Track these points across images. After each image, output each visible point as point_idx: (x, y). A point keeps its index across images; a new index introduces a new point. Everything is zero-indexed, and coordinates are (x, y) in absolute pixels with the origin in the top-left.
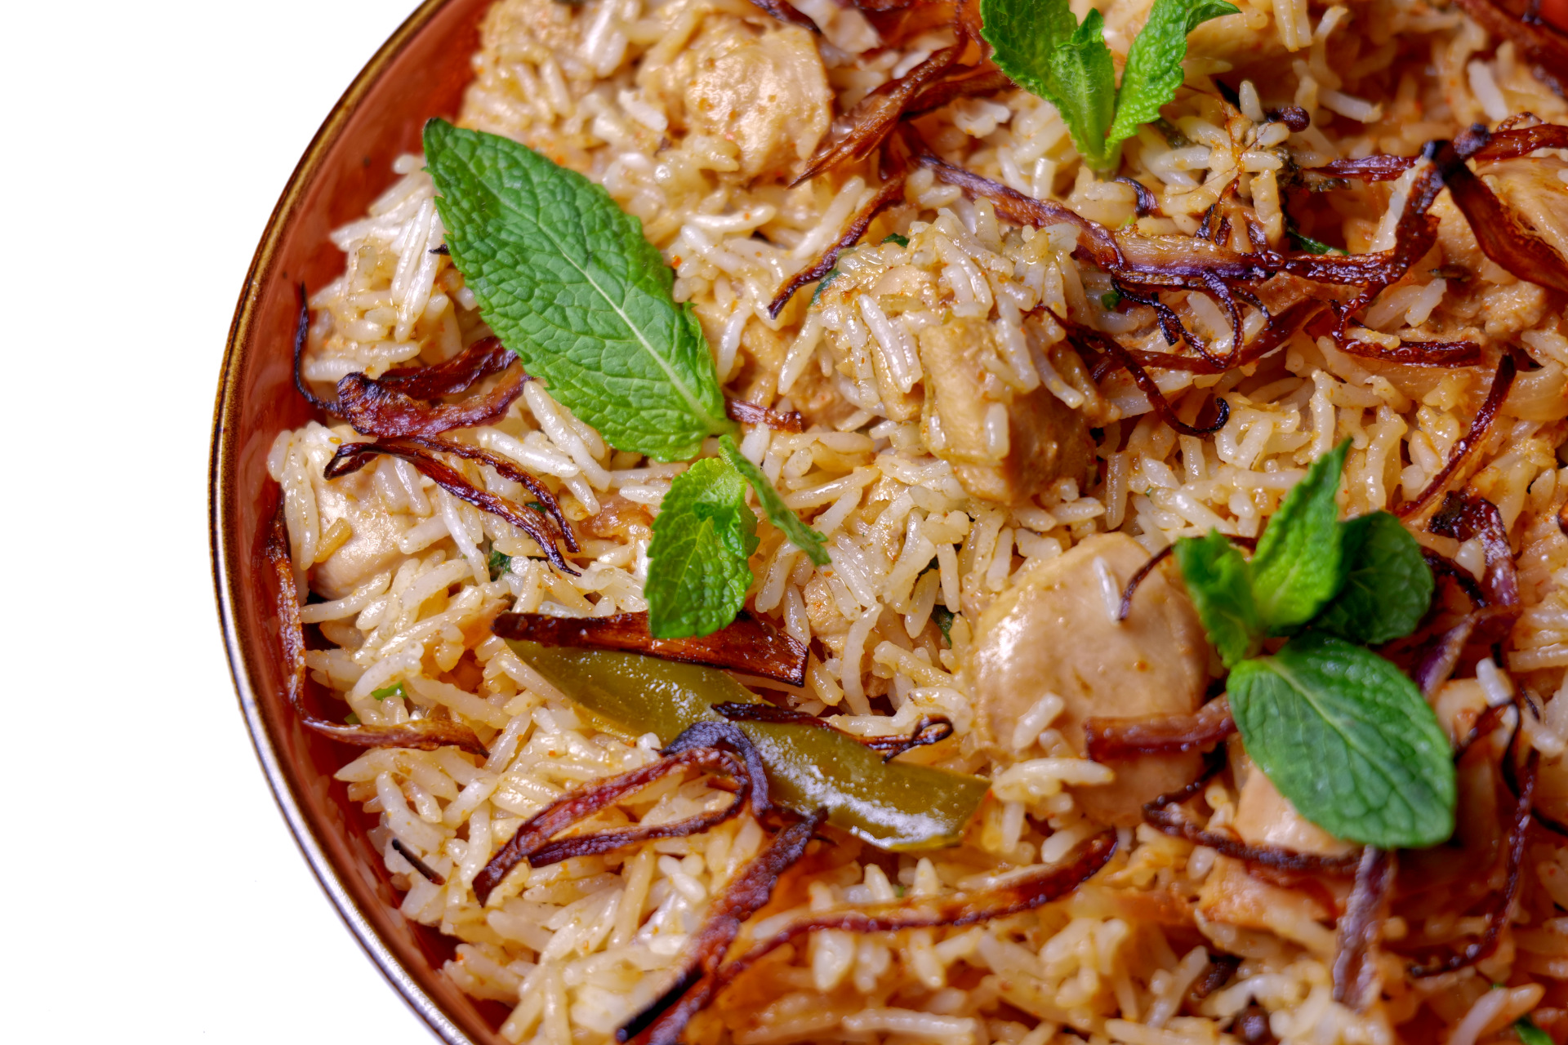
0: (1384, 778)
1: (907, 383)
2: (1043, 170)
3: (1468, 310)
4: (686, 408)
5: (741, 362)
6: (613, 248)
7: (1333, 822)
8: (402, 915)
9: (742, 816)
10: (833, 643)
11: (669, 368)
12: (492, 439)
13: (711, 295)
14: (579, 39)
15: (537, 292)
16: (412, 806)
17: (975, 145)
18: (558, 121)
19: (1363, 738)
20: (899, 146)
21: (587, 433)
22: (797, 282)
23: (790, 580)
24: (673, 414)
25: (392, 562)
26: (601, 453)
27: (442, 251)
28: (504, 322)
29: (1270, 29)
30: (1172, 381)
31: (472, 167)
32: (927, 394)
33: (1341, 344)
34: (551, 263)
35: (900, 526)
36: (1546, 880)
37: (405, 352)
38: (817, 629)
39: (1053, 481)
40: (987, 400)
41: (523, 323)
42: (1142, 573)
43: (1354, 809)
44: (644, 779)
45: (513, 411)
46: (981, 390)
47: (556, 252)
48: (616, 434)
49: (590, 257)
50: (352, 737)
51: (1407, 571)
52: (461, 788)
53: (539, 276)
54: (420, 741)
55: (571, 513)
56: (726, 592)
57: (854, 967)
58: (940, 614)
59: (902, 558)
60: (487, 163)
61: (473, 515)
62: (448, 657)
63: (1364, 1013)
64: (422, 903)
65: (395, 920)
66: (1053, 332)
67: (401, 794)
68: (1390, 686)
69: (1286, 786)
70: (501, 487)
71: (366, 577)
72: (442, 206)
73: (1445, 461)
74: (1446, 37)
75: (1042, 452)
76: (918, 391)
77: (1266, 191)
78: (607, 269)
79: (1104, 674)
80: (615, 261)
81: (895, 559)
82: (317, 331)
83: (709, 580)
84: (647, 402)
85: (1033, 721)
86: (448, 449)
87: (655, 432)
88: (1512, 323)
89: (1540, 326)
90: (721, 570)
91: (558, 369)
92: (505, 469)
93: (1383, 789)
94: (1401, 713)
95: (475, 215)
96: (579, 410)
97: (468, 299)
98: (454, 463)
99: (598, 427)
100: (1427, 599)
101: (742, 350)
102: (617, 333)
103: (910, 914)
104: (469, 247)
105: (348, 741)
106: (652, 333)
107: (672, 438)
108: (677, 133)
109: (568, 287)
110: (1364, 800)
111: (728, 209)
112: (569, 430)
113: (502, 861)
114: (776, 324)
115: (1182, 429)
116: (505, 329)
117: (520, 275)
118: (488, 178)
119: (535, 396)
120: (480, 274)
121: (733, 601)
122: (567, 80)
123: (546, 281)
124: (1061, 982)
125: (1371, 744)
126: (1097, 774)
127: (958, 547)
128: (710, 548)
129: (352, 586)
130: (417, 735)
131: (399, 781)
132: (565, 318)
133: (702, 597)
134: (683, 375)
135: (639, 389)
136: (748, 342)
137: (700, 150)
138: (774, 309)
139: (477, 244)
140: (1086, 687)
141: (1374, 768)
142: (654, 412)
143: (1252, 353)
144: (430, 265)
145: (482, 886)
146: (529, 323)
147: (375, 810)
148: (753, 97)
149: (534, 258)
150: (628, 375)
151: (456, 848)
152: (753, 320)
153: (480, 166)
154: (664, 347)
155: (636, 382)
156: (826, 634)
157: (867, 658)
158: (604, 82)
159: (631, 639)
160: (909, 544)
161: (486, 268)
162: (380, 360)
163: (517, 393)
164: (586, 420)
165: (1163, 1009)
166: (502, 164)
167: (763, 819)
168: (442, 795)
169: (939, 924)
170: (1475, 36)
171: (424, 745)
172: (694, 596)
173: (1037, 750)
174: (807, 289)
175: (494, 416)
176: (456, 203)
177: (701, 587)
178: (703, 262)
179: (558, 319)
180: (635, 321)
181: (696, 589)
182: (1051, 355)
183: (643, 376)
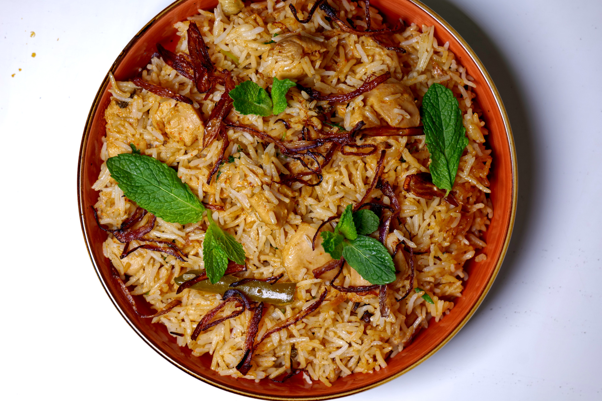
0: (380, 268)
1: (248, 206)
2: (260, 122)
4: (196, 210)
5: (204, 194)
9: (245, 311)
10: (250, 257)
11: (188, 204)
12: (155, 234)
13: (191, 181)
15: (151, 197)
16: (170, 321)
19: (373, 260)
21: (175, 225)
22: (211, 174)
24: (194, 212)
26: (180, 227)
27: (124, 196)
28: (146, 206)
31: (121, 168)
32: (254, 208)
33: (342, 153)
34: (151, 187)
37: (124, 217)
39: (288, 217)
40: (268, 211)
41: (150, 205)
43: (375, 277)
44: (221, 307)
46: (266, 209)
47: (151, 184)
48: (181, 222)
49: (159, 182)
52: (179, 313)
53: (149, 192)
55: (178, 245)
56: (223, 261)
58: (272, 247)
59: (260, 239)
60: (124, 164)
64: (181, 342)
66: (277, 186)
67: (167, 320)
68: (376, 244)
69: (360, 272)
70: (162, 245)
71: (138, 272)
72: (120, 186)
73: (375, 173)
75: (284, 213)
78: (164, 184)
79: (313, 259)
80: (166, 181)
81: (258, 240)
82: (99, 213)
83: (219, 261)
84: (186, 212)
85: (301, 274)
87: (191, 218)
91: (163, 213)
92: (161, 241)
93: (380, 272)
94: (380, 251)
95: (128, 183)
96: (172, 221)
99: (177, 222)
101: (204, 192)
102: (174, 200)
103: (289, 323)
104: (131, 193)
106: (181, 197)
107: (195, 217)
109: (157, 192)
110: (377, 275)
111: (186, 153)
112: (171, 226)
113: (196, 332)
115: (314, 186)
116: (147, 207)
117: (145, 194)
118: (126, 168)
119: (159, 221)
120: (136, 198)
123: (152, 193)
125: (375, 261)
126: (318, 281)
129: (135, 274)
132: (160, 200)
133: (219, 266)
134: (192, 204)
135: (183, 210)
136: (204, 190)
138: (208, 183)
139: (132, 191)
140: (310, 263)
141: (377, 267)
142: (189, 214)
144: (123, 199)
145: (194, 338)
146: (152, 204)
148: (182, 128)
149: (146, 188)
150: (180, 208)
151: (183, 324)
152: (204, 186)
153: (123, 166)
154: (186, 200)
156: (248, 256)
157: (259, 259)
163: (156, 222)
164: (174, 222)
168: (176, 316)
169: (295, 323)
172: (217, 267)
173: (303, 279)
175: (152, 228)
176: (123, 183)
177: (218, 264)
178: (186, 175)
179: (158, 201)
180: (177, 196)
182: (278, 191)
183: (183, 207)
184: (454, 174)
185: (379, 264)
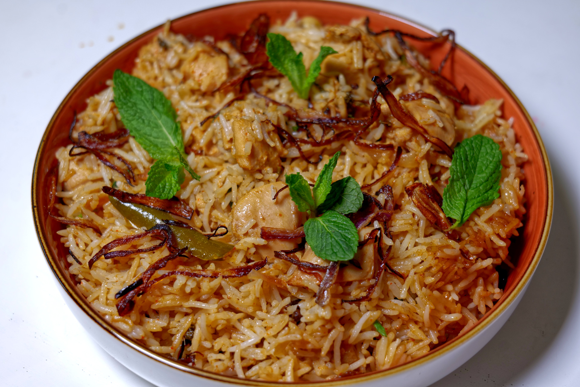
0: (340, 245)
1: (228, 138)
2: (285, 96)
3: (390, 135)
5: (191, 138)
6: (161, 106)
7: (324, 255)
8: (69, 272)
9: (164, 247)
10: (201, 210)
11: (170, 137)
12: (118, 151)
13: (186, 121)
14: (165, 57)
15: (137, 115)
16: (78, 245)
17: (270, 91)
18: (156, 78)
19: (336, 235)
20: (246, 86)
21: (145, 153)
22: (208, 118)
23: (192, 192)
25: (84, 182)
26: (148, 158)
27: (112, 101)
29: (352, 63)
30: (306, 148)
31: (127, 83)
32: (233, 141)
33: (355, 142)
34: (143, 108)
35: (224, 179)
36: (391, 287)
37: (99, 129)
38: (198, 206)
39: (265, 167)
40: (247, 140)
41: (133, 122)
42: (283, 189)
43: (330, 252)
44: (139, 236)
45: (126, 146)
46: (246, 137)
47: (145, 105)
48: (153, 154)
49: (154, 107)
50: (62, 220)
51: (357, 194)
52: (92, 241)
53: (139, 111)
54: (81, 225)
55: (136, 172)
56: (172, 190)
57: (185, 285)
58: (231, 203)
60: (131, 83)
61: (109, 170)
62: (94, 204)
63: (323, 307)
64: (75, 269)
65: (66, 273)
66: (271, 128)
67: (75, 241)
69: (314, 249)
70: (118, 163)
71: (77, 186)
72: (114, 89)
73: (381, 176)
74: (410, 76)
75: (262, 158)
76: (231, 141)
77: (341, 103)
78: (158, 111)
79: (269, 216)
80: (161, 109)
81: (221, 187)
82: (78, 124)
83: (167, 187)
84: (163, 146)
85: (247, 226)
86: (106, 152)
88: (403, 139)
89: (410, 140)
90: (171, 185)
91: (140, 135)
92: (119, 158)
93: (338, 248)
95: (124, 94)
96: (143, 146)
97: (119, 117)
98: (107, 157)
99: (148, 151)
100: (362, 203)
101: (192, 135)
102: (157, 126)
103: (204, 273)
104: (120, 100)
105: (61, 221)
106: (167, 128)
108: (185, 79)
109: (146, 114)
110: (333, 250)
111: (197, 101)
112: (140, 150)
113: (98, 256)
114: (202, 128)
115: (309, 162)
116: (127, 123)
117: (133, 110)
118: (130, 86)
119: (132, 143)
120: (122, 108)
121: (173, 193)
122: (160, 68)
124: (244, 298)
126: (262, 242)
127: (238, 186)
128: (169, 179)
129: (73, 188)
130: (80, 223)
131: (75, 237)
132: (144, 122)
133: (164, 190)
134: (174, 139)
135: (161, 143)
136: (194, 133)
137: (191, 83)
138: (202, 124)
139: (123, 100)
140: (264, 219)
141: (337, 241)
142: (165, 149)
143: (329, 142)
144: (109, 105)
145: (91, 263)
146: (134, 123)
147: (68, 246)
148: (206, 71)
149: (138, 106)
150: (158, 138)
152: (196, 128)
153: (129, 83)
154: (170, 131)
155: (160, 140)
156: (200, 208)
157: (210, 216)
158: (170, 69)
159: (144, 201)
160: (225, 184)
161: (124, 107)
162: (92, 130)
163: (127, 142)
164: (145, 149)
165: (275, 311)
166: (136, 84)
167: (169, 249)
168: (86, 242)
169: (211, 277)
170: (417, 76)
171: (82, 226)
172: (161, 189)
173: (246, 234)
174: (211, 120)
175: (120, 146)
176: (119, 90)
177: (164, 187)
178: (185, 111)
179: (142, 122)
180: (163, 124)
181: (162, 187)
182: (269, 133)
183: (163, 139)
184: (469, 211)
185: (340, 240)
